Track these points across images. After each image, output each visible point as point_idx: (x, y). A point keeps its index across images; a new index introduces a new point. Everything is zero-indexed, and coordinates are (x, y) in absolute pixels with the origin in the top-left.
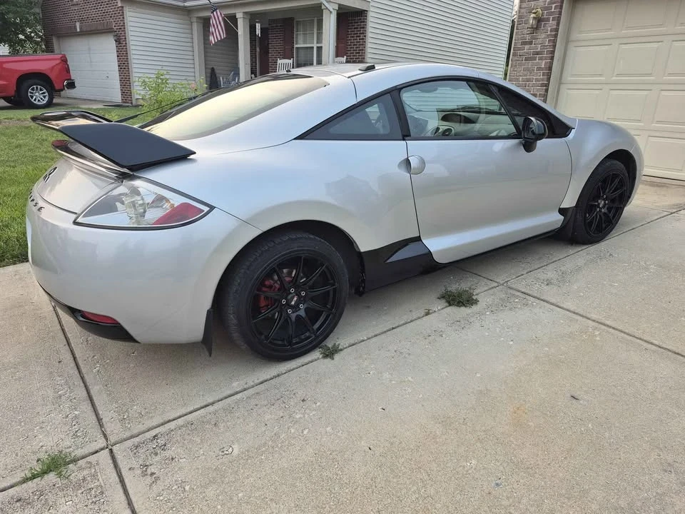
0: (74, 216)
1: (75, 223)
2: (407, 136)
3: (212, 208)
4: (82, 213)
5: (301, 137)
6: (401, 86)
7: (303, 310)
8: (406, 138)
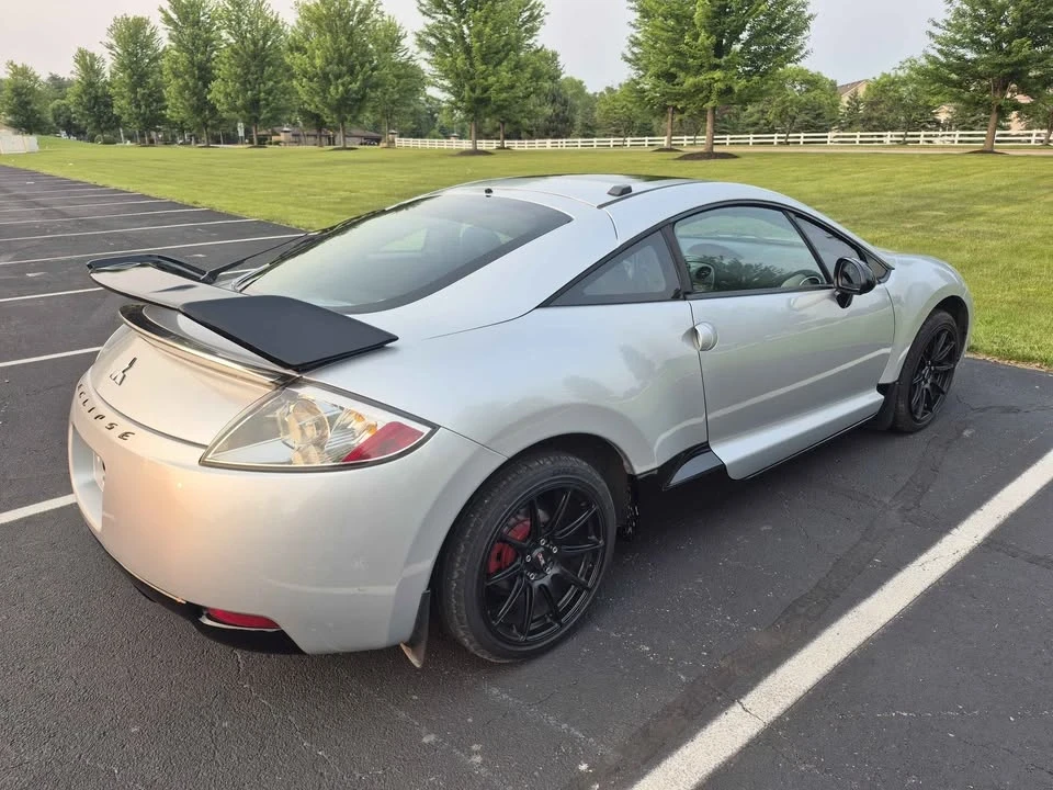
0: (202, 451)
1: (203, 462)
2: (689, 293)
3: (435, 427)
4: (215, 444)
5: (546, 304)
6: (672, 220)
7: (550, 577)
8: (688, 297)
